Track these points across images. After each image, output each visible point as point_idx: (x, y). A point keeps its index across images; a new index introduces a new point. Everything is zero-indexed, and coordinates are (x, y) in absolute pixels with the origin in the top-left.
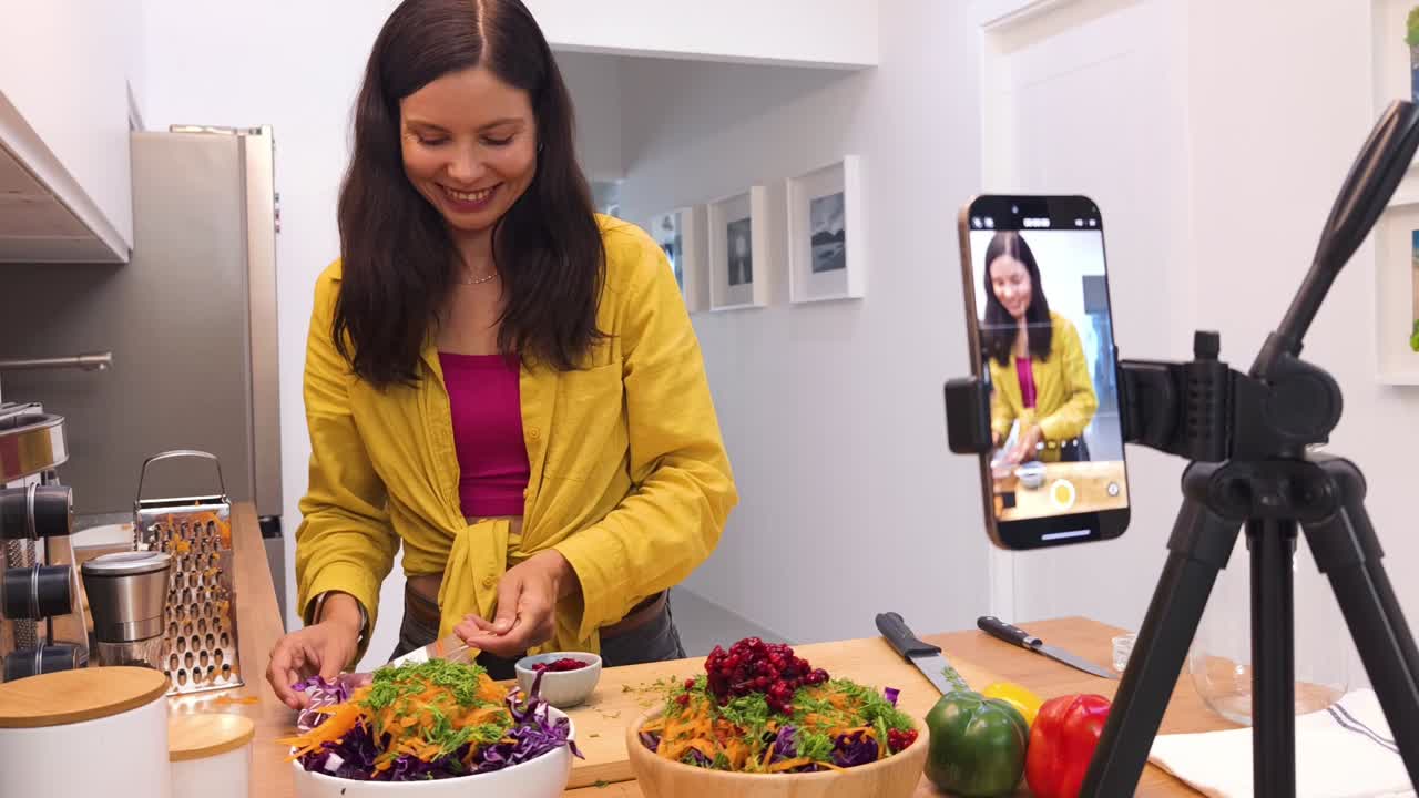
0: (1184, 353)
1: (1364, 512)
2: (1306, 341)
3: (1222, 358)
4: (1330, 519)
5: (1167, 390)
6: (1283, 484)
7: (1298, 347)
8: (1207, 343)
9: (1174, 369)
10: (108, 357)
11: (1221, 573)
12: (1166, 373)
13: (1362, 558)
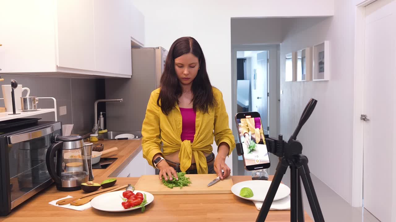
0: (277, 139)
1: (307, 165)
2: (297, 137)
3: (283, 139)
4: (301, 167)
5: (273, 144)
6: (294, 160)
7: (295, 138)
8: (281, 137)
9: (275, 141)
10: (122, 99)
11: (284, 175)
12: (274, 141)
13: (305, 173)
